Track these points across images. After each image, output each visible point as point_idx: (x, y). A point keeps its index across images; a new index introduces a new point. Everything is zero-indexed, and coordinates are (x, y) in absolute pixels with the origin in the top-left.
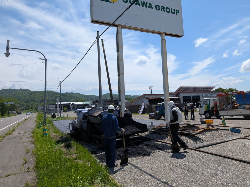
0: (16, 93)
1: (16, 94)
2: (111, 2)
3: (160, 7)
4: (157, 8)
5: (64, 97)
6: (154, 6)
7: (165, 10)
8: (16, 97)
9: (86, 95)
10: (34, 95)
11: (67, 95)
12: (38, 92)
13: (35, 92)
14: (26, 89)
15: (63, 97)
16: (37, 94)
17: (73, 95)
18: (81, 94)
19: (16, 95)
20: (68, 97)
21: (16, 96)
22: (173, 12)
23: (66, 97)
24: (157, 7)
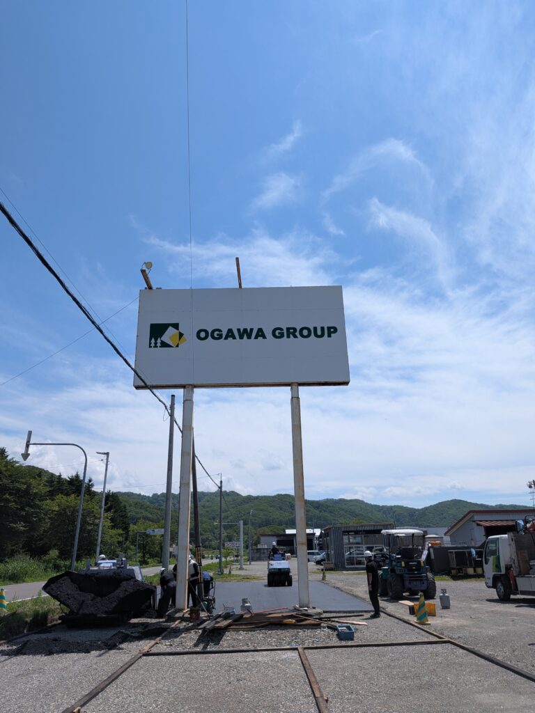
0: (208, 501)
1: (207, 504)
2: (171, 346)
3: (285, 331)
4: (277, 334)
5: (320, 512)
6: (268, 333)
7: (297, 334)
8: (207, 512)
9: (383, 507)
10: (247, 506)
11: (327, 507)
12: (257, 498)
13: (250, 499)
14: (230, 492)
15: (317, 512)
16: (252, 505)
17: (346, 506)
18: (367, 504)
19: (208, 507)
20: (331, 512)
21: (207, 509)
22: (319, 333)
23: (325, 511)
24: (277, 332)
